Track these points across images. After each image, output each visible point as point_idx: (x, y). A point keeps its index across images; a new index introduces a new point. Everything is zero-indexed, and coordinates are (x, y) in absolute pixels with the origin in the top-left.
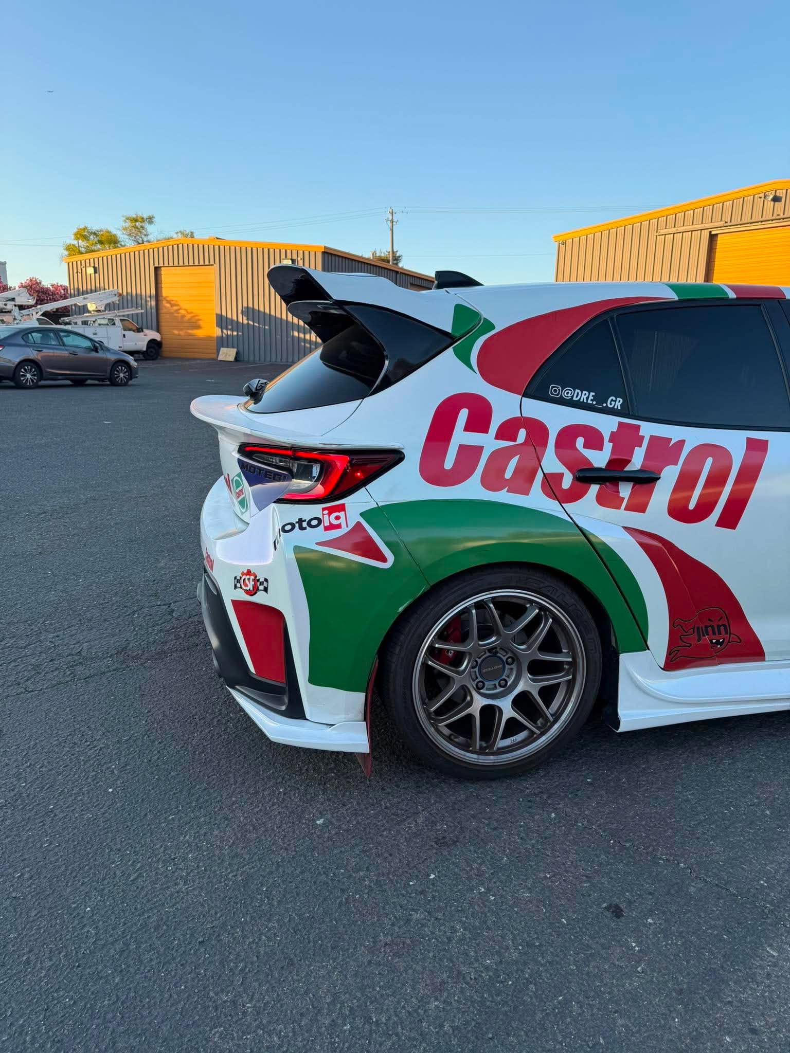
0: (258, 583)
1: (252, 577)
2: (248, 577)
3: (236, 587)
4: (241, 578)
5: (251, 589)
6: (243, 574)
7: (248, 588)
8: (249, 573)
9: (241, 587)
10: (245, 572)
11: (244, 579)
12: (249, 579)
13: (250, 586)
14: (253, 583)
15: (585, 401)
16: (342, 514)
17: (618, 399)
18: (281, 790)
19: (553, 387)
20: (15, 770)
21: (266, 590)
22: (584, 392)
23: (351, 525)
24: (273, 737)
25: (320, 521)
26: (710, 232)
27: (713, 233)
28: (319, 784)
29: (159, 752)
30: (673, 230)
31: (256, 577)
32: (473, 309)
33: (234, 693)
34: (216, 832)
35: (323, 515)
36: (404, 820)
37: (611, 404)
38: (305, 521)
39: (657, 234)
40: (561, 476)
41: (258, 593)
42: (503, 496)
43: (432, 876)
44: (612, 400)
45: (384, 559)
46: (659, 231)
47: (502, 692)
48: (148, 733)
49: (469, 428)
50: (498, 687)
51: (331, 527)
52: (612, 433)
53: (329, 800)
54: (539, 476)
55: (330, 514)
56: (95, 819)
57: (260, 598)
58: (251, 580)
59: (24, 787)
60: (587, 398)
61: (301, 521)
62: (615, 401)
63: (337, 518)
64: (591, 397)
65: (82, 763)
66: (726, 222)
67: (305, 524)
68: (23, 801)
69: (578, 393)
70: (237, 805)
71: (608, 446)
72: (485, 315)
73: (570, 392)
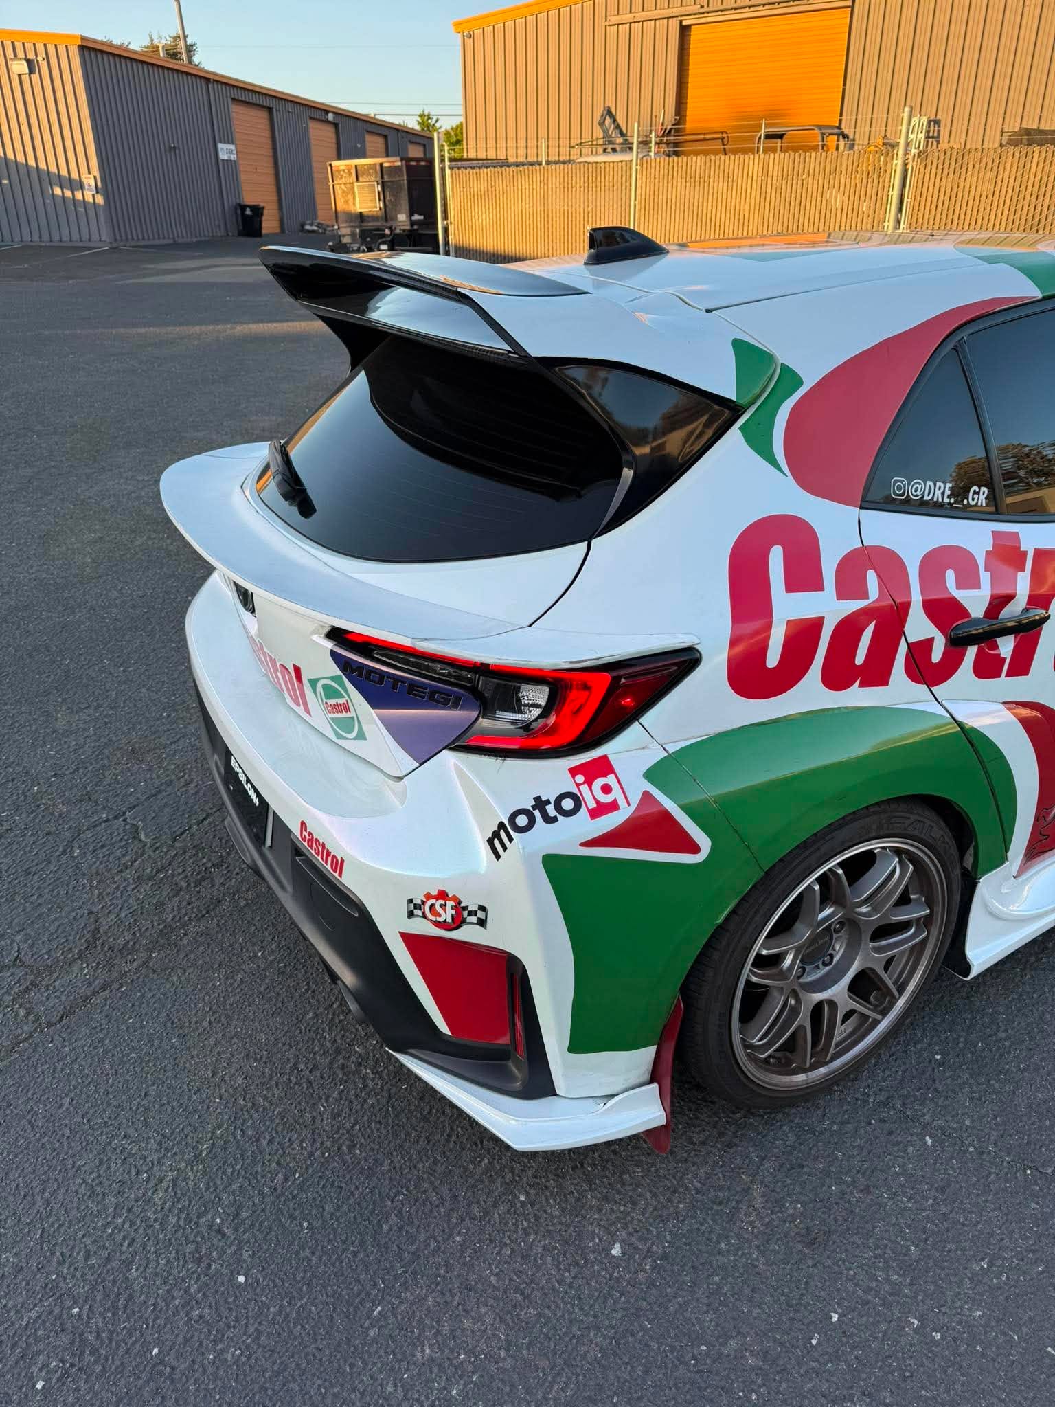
0: (465, 913)
1: (450, 904)
2: (442, 902)
3: (411, 914)
4: (423, 902)
5: (449, 920)
6: (428, 896)
7: (441, 919)
8: (442, 895)
9: (424, 916)
10: (434, 893)
11: (432, 906)
12: (443, 906)
13: (447, 915)
14: (453, 912)
15: (940, 500)
16: (610, 780)
17: (983, 489)
18: (523, 1198)
19: (896, 482)
20: (40, 1279)
21: (482, 923)
22: (938, 484)
23: (635, 800)
24: (519, 1143)
25: (577, 801)
26: (681, 21)
27: (685, 23)
28: (573, 1169)
29: (279, 1164)
30: (629, 17)
31: (460, 903)
32: (760, 346)
33: (404, 1059)
34: (467, 1324)
35: (578, 785)
36: (737, 1210)
37: (973, 499)
38: (548, 802)
39: (607, 23)
40: (931, 641)
41: (464, 928)
42: (857, 696)
43: (835, 1317)
44: (975, 492)
45: (695, 849)
46: (609, 18)
47: (827, 974)
48: (239, 1123)
49: (792, 585)
50: (821, 966)
51: (600, 810)
52: (987, 552)
53: (606, 1198)
54: (903, 649)
55: (589, 782)
56: (249, 1357)
57: (468, 934)
58: (448, 908)
59: (79, 1315)
60: (943, 493)
61: (540, 804)
62: (978, 493)
63: (606, 789)
64: (948, 492)
65: (157, 1225)
66: (702, 7)
67: (551, 810)
68: (94, 1351)
69: (930, 487)
70: (469, 1251)
71: (985, 577)
72: (782, 357)
73: (920, 487)
